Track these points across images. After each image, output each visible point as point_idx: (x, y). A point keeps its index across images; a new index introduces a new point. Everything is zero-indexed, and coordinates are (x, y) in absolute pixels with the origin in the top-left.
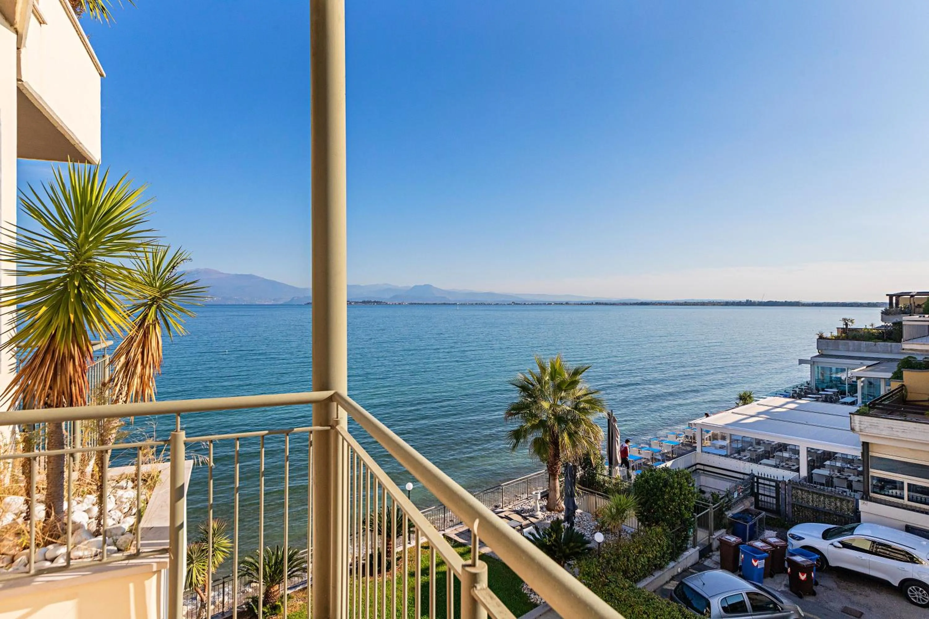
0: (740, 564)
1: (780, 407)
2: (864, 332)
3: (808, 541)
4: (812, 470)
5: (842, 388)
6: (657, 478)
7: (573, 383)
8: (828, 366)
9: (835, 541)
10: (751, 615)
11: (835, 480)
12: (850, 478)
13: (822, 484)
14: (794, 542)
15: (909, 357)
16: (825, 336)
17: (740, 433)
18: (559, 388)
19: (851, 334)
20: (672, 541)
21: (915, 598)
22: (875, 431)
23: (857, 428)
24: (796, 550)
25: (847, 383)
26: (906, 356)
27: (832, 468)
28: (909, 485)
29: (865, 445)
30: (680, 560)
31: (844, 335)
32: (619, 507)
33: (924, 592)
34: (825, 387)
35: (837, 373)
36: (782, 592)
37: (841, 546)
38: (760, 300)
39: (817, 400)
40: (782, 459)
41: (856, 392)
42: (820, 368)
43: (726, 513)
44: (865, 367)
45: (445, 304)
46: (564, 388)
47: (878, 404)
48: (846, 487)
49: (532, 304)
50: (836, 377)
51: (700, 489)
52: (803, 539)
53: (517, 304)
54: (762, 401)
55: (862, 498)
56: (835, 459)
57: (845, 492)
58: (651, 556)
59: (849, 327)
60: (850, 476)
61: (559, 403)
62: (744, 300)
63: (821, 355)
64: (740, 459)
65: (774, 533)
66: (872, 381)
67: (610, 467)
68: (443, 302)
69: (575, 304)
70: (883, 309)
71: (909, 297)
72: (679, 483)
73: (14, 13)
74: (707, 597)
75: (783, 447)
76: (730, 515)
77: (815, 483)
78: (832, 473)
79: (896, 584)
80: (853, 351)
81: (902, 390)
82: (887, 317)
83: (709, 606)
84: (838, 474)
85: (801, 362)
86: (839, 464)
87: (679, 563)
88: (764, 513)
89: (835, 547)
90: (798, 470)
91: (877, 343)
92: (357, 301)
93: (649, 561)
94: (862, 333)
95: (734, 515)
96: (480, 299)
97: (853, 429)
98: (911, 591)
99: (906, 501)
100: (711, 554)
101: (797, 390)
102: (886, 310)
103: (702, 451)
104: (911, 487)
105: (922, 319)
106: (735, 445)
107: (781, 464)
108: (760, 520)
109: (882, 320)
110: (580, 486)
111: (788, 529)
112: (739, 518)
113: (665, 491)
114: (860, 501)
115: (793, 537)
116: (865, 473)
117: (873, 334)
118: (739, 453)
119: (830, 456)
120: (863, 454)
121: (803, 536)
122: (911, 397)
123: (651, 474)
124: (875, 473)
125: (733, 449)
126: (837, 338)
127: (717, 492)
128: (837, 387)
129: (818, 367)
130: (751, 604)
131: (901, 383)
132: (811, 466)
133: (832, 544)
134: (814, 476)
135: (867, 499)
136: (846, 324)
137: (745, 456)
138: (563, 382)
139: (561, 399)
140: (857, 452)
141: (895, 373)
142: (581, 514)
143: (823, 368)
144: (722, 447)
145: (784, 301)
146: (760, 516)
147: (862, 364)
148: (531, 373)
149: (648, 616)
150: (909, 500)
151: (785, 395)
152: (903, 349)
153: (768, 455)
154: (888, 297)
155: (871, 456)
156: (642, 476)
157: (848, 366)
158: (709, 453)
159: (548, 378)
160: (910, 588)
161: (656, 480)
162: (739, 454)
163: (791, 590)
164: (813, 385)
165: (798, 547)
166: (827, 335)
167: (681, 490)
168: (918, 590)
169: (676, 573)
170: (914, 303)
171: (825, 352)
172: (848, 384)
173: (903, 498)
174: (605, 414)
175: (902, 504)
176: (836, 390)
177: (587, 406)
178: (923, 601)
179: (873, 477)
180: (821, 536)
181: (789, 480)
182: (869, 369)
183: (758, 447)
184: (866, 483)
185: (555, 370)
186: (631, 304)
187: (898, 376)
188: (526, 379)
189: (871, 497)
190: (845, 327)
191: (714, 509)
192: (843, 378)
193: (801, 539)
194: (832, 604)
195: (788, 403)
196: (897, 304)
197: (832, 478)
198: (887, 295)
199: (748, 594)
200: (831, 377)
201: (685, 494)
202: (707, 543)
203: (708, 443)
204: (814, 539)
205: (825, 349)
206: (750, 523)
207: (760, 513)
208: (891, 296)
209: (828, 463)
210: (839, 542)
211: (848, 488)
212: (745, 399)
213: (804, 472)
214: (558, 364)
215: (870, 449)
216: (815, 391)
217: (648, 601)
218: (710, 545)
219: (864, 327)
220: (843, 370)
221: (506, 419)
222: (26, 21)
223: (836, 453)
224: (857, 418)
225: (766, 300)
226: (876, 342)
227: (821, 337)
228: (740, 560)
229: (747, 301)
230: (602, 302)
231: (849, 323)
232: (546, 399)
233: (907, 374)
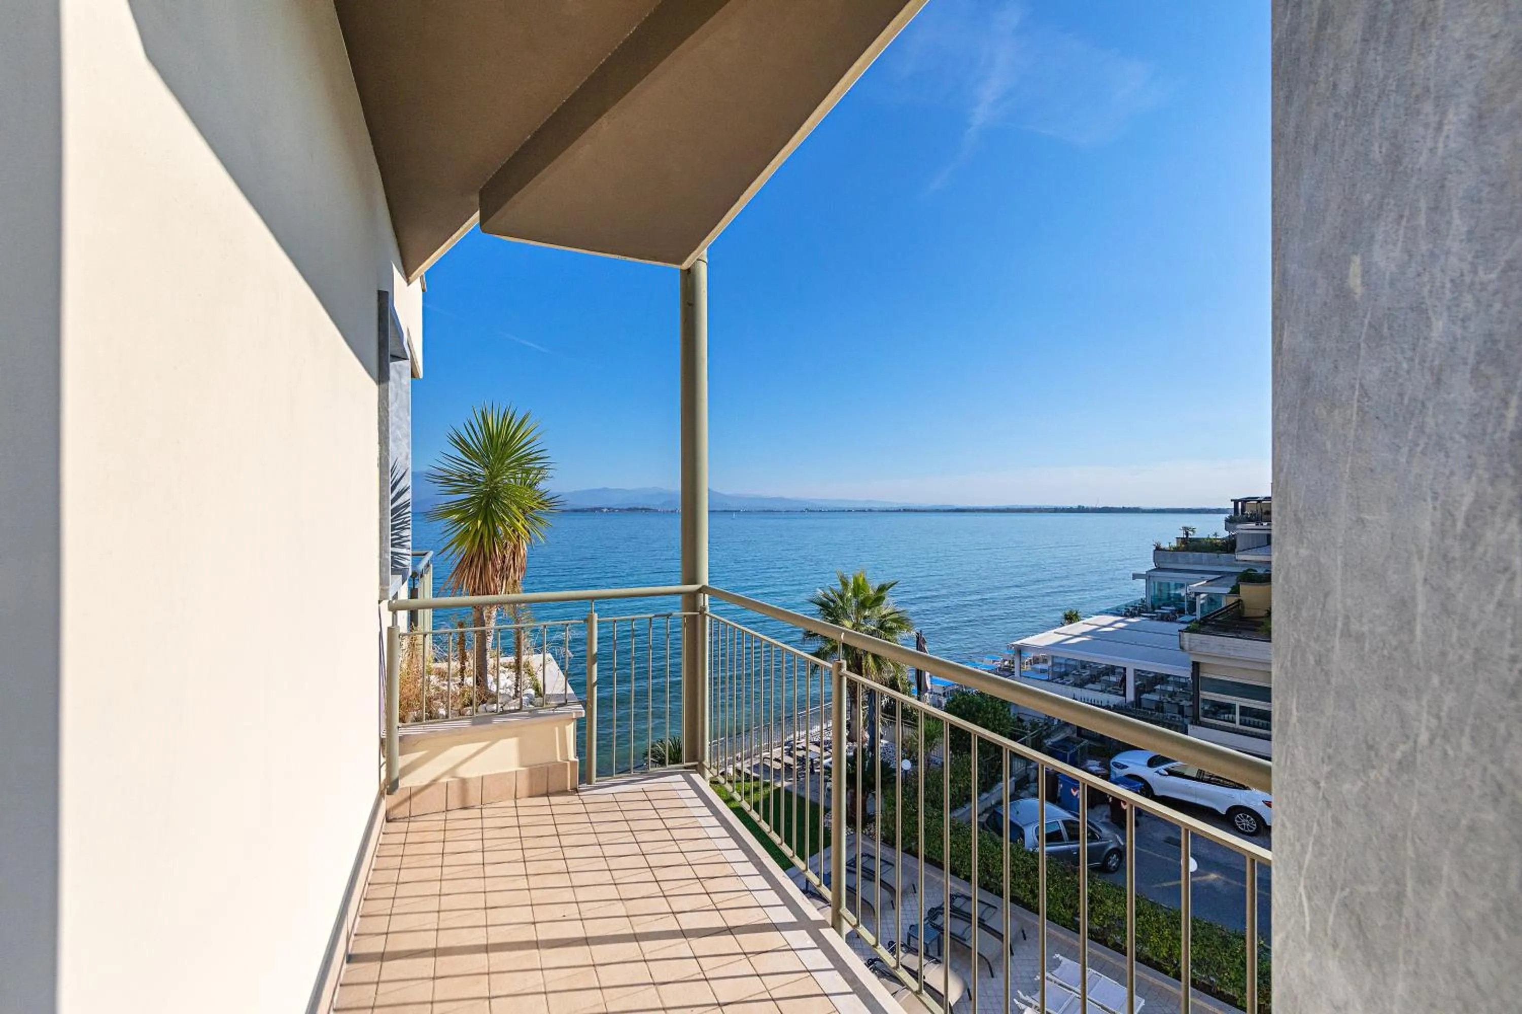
0: (1059, 795)
1: (1110, 625)
2: (1206, 543)
3: (1133, 769)
4: (1141, 695)
5: (1180, 606)
6: (970, 702)
7: (878, 600)
8: (1167, 580)
9: (1161, 768)
10: (1067, 844)
11: (1165, 705)
12: (1182, 703)
13: (1152, 710)
14: (1117, 771)
15: (1249, 570)
16: (1162, 546)
17: (1065, 654)
18: (862, 605)
19: (1191, 545)
20: (985, 770)
21: (1243, 826)
22: (1205, 650)
23: (1186, 647)
24: (1121, 777)
25: (1186, 600)
26: (1246, 569)
27: (1163, 692)
28: (1241, 707)
29: (1196, 665)
30: (995, 791)
31: (1183, 546)
32: (928, 733)
33: (1252, 819)
34: (1161, 604)
35: (1176, 589)
36: (1104, 823)
37: (1167, 773)
38: (1094, 506)
39: (1152, 618)
40: (1109, 683)
41: (1195, 611)
42: (1156, 584)
43: (1046, 741)
44: (1205, 582)
45: (725, 511)
46: (868, 605)
47: (1211, 620)
48: (1177, 712)
49: (829, 511)
50: (1175, 594)
51: (1018, 718)
52: (1127, 767)
53: (811, 511)
54: (1087, 620)
55: (1192, 723)
56: (1168, 683)
57: (1175, 717)
58: (962, 786)
59: (1190, 537)
60: (1181, 701)
61: (862, 622)
62: (1075, 505)
63: (1158, 569)
64: (1063, 684)
65: (1097, 763)
66: (1213, 597)
67: (919, 693)
68: (723, 509)
69: (879, 511)
70: (1227, 516)
71: (1255, 502)
72: (994, 708)
73: (412, 273)
74: (1021, 825)
75: (1111, 670)
76: (1050, 743)
77: (1144, 708)
78: (1162, 697)
79: (1223, 812)
80: (1194, 563)
81: (1238, 605)
82: (1232, 525)
83: (1023, 836)
84: (1169, 699)
85: (1136, 576)
86: (1170, 688)
87: (993, 794)
88: (1086, 741)
89: (1161, 774)
90: (1124, 695)
91: (1220, 555)
92: (621, 508)
93: (960, 791)
94: (1203, 543)
95: (1054, 743)
96: (768, 506)
97: (1182, 648)
98: (1238, 819)
99: (1237, 725)
100: (1028, 785)
101: (1131, 609)
102: (1231, 517)
103: (1021, 676)
104: (1244, 711)
105: (1259, 527)
106: (1057, 669)
107: (1108, 689)
108: (1082, 748)
109: (1226, 529)
110: (884, 714)
111: (1111, 758)
112: (1060, 747)
113: (978, 716)
114: (1189, 726)
115: (1117, 765)
116: (1195, 698)
117: (1216, 545)
118: (1062, 677)
119: (1162, 679)
120: (1193, 674)
121: (1125, 764)
122: (1248, 613)
123: (963, 698)
124: (1205, 695)
125: (1054, 673)
126: (1176, 549)
127: (1036, 720)
128: (1175, 605)
129: (1154, 583)
130: (1068, 834)
131: (1236, 598)
132: (1139, 691)
133: (1157, 772)
134: (1143, 701)
135: (1196, 724)
136: (1187, 534)
137: (1068, 681)
138: (867, 599)
139: (865, 618)
140: (1186, 673)
141: (1233, 588)
142: (886, 744)
143: (1160, 584)
144: (1043, 671)
145: (1121, 507)
146: (1082, 744)
147: (1203, 579)
148: (831, 590)
149: (958, 846)
150: (1241, 724)
151: (1115, 612)
152: (1237, 560)
153: (1093, 679)
154: (1233, 503)
155: (1202, 677)
156: (953, 701)
157: (1188, 580)
158: (1028, 677)
159: (850, 594)
160: (1238, 816)
161: (969, 704)
162: (1062, 679)
163: (1112, 821)
164: (1149, 602)
165: (1123, 775)
166: (1164, 545)
167: (995, 715)
168: (1245, 817)
169: (989, 805)
170: (1262, 509)
171: (1162, 566)
172: (1188, 601)
173: (1234, 722)
174: (914, 633)
175: (1234, 729)
176: (1174, 608)
177: (894, 625)
178: (1251, 829)
179: (1204, 701)
180: (1146, 764)
181: (1115, 705)
182: (1209, 583)
183: (1083, 671)
184: (1195, 707)
185: (859, 585)
186: (945, 511)
187: (1235, 591)
188: (825, 596)
189: (1200, 722)
190: (1185, 536)
191: (1031, 736)
192: (1183, 594)
193: (1124, 767)
194: (1155, 834)
195: (1116, 622)
196: (1243, 510)
197: (1163, 703)
198: (1232, 500)
199: (1065, 822)
200: (1169, 594)
201: (999, 720)
202: (1024, 774)
203: (1027, 668)
204: (1139, 767)
205: (1163, 562)
206: (1072, 751)
207: (1082, 741)
208: (1236, 502)
209: (1158, 687)
210: (1165, 769)
211: (1179, 713)
212: (1071, 618)
213: (1131, 696)
214: (861, 579)
215: (1201, 669)
216: (1151, 610)
217: (958, 830)
218: (1028, 776)
219: (1206, 537)
220: (1182, 586)
221: (804, 640)
222: (415, 278)
223: (1169, 676)
224: (1186, 635)
225: (1100, 505)
226: (1218, 553)
227: (1158, 549)
228: (1059, 789)
229: (1079, 506)
230: (913, 508)
231: (1190, 533)
232: (848, 618)
233: (1245, 589)
